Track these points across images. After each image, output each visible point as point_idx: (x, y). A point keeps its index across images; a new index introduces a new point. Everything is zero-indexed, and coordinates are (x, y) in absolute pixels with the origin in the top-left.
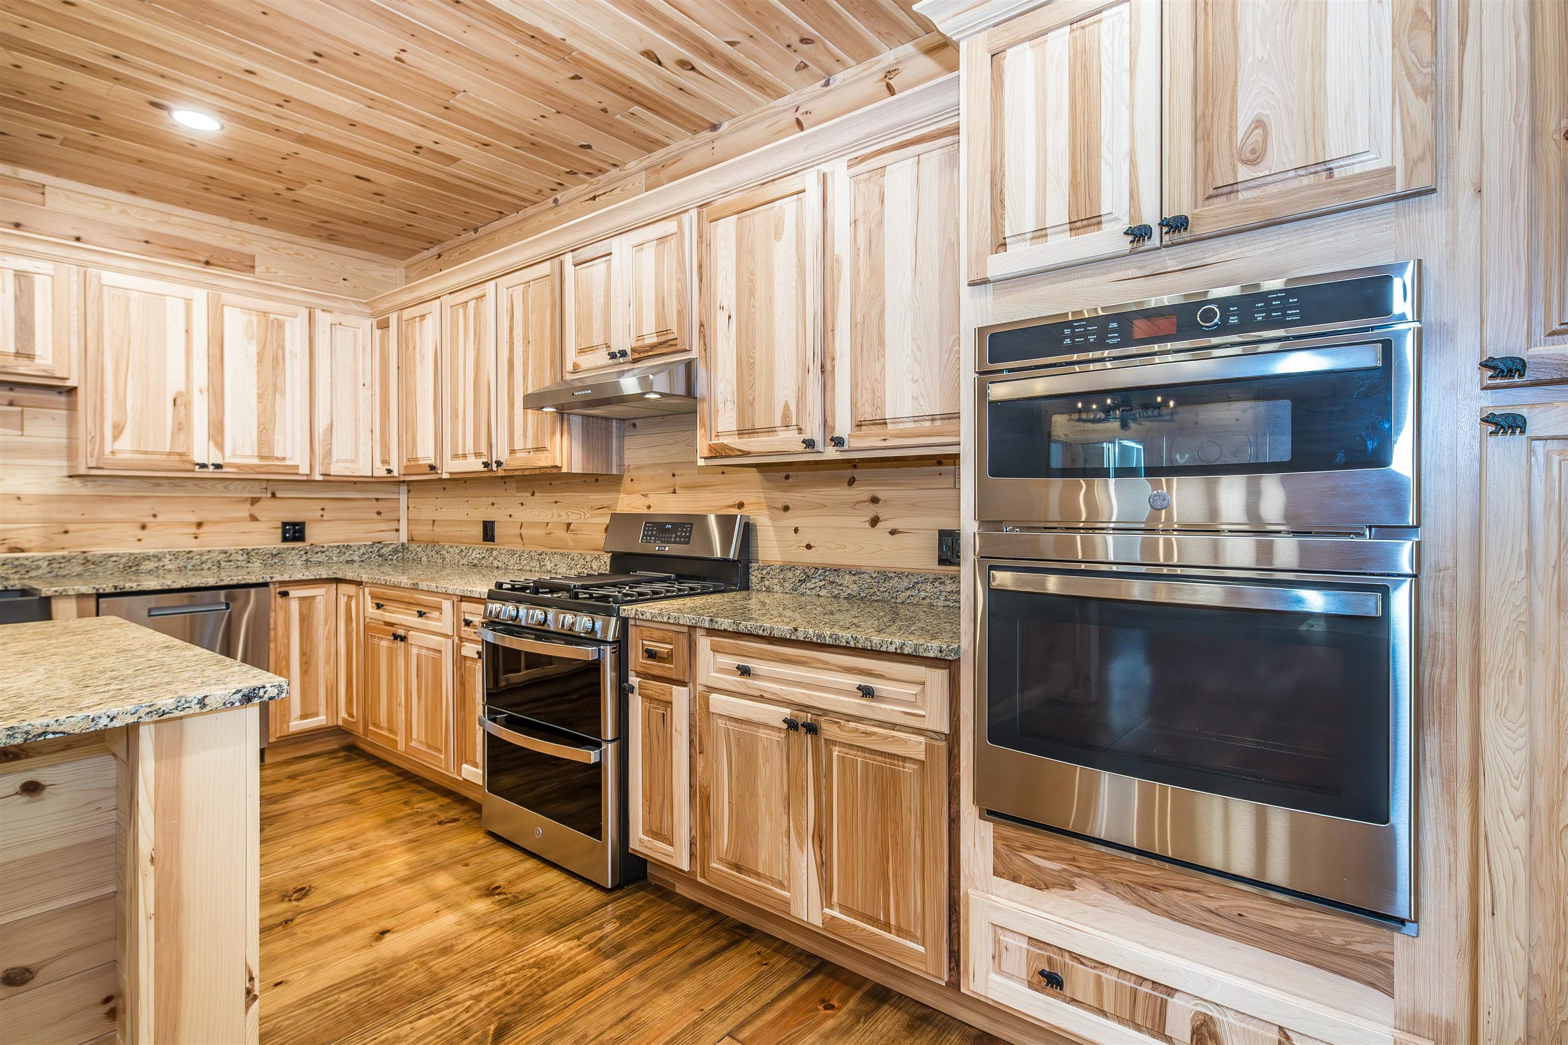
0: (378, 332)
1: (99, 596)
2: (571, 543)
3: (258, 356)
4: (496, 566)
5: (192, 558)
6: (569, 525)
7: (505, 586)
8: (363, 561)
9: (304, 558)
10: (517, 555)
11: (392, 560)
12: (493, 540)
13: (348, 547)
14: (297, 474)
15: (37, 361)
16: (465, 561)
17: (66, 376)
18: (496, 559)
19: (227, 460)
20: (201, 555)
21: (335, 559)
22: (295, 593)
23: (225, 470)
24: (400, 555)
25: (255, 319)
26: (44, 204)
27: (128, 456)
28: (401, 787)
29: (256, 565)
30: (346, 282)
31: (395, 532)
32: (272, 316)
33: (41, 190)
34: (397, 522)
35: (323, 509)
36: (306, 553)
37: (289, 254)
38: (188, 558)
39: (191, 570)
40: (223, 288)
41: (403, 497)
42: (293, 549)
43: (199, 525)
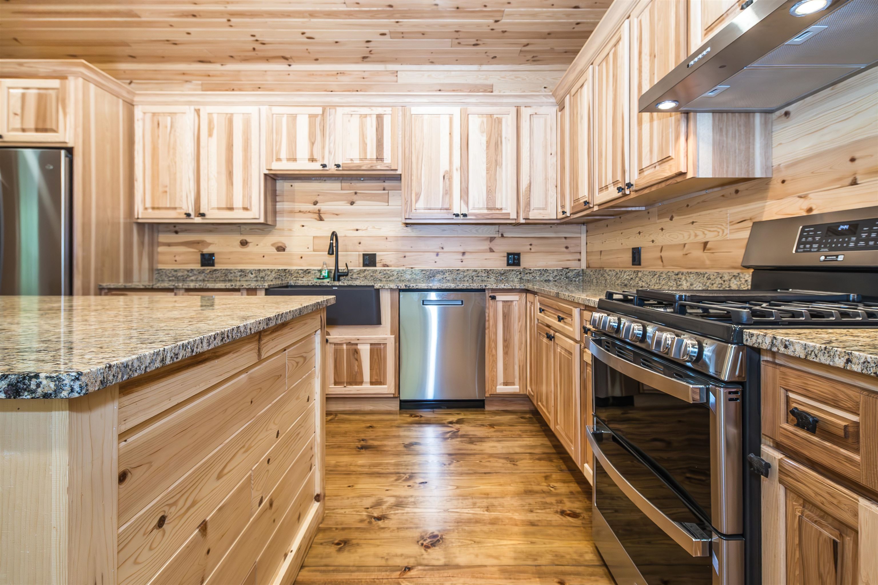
0: (559, 114)
1: (401, 290)
2: (708, 262)
3: (487, 143)
4: (641, 286)
5: (459, 274)
6: (706, 244)
7: (615, 296)
8: (555, 281)
9: (519, 277)
10: (657, 276)
11: (575, 281)
12: (640, 264)
13: (546, 271)
14: (509, 219)
15: (385, 162)
16: (619, 282)
17: (396, 168)
18: (640, 279)
19: (471, 211)
20: (464, 272)
21: (538, 278)
22: (500, 297)
23: (468, 217)
24: (581, 278)
25: (485, 120)
26: (397, 82)
27: (423, 211)
28: (551, 461)
29: (492, 279)
30: (545, 89)
31: (578, 262)
32: (495, 116)
33: (396, 74)
34: (579, 254)
35: (531, 245)
36: (520, 273)
37: (512, 79)
38: (457, 274)
39: (459, 281)
40: (468, 104)
41: (584, 236)
42: (513, 270)
43: (464, 253)
